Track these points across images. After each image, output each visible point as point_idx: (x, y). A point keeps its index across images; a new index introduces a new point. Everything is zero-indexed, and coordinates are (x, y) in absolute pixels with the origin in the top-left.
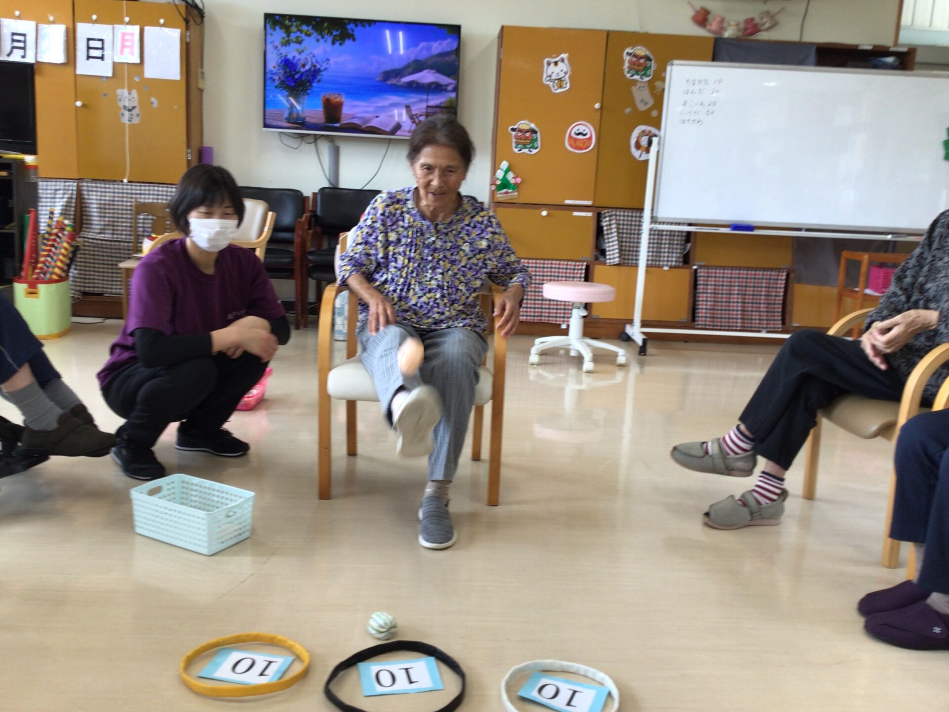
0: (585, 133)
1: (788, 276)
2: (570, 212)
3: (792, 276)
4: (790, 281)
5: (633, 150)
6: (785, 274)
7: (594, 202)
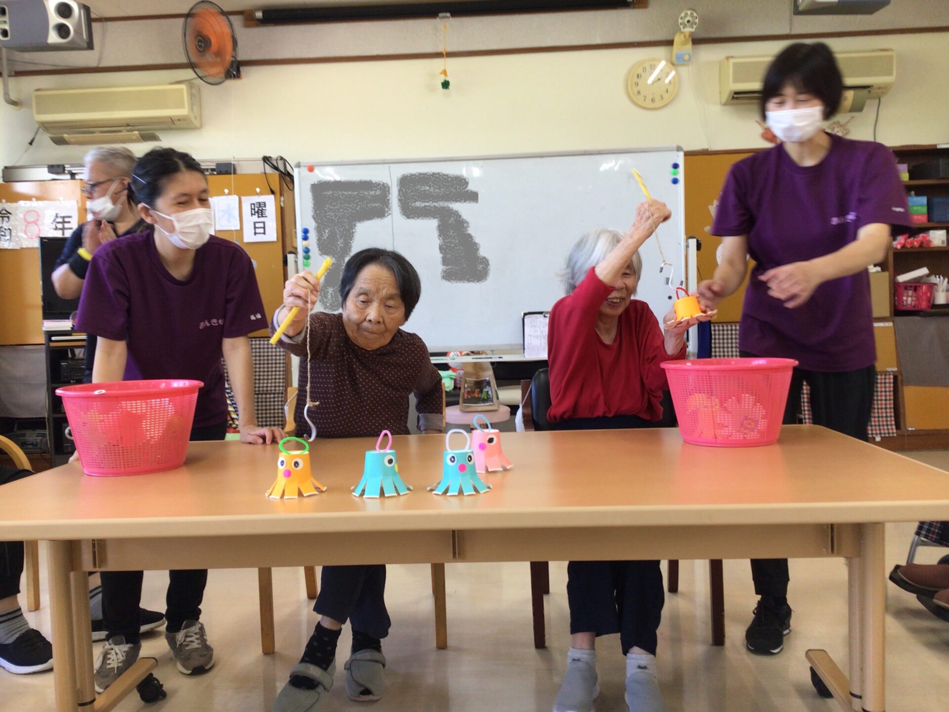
1: (895, 378)
3: (899, 378)
4: (899, 384)
6: (892, 377)
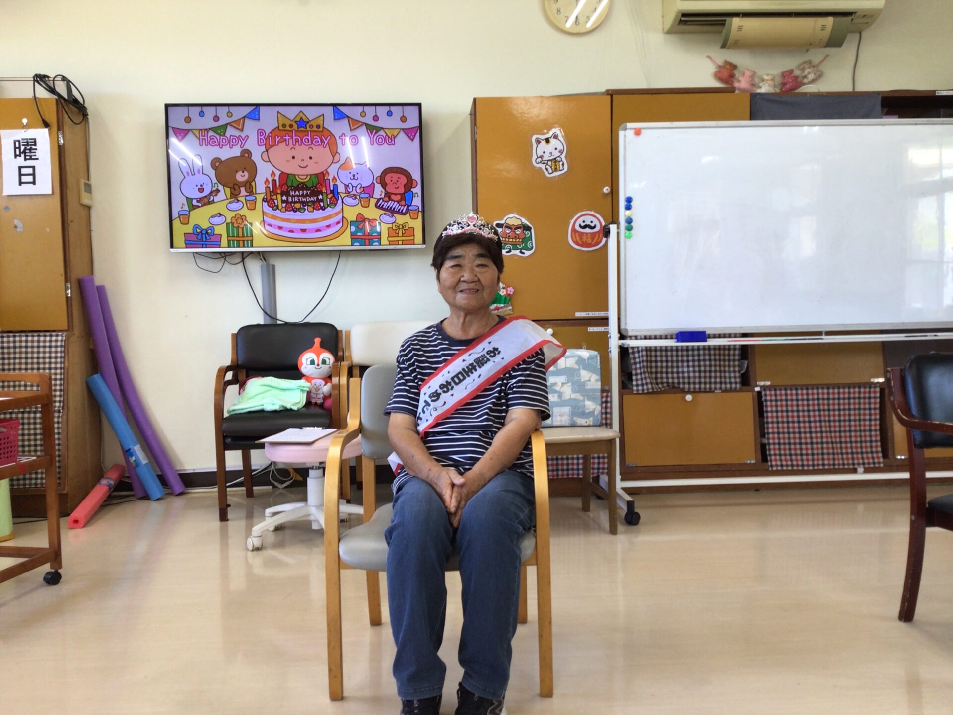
0: (592, 225)
1: (882, 391)
2: (583, 328)
3: (887, 391)
4: (887, 399)
6: (878, 390)
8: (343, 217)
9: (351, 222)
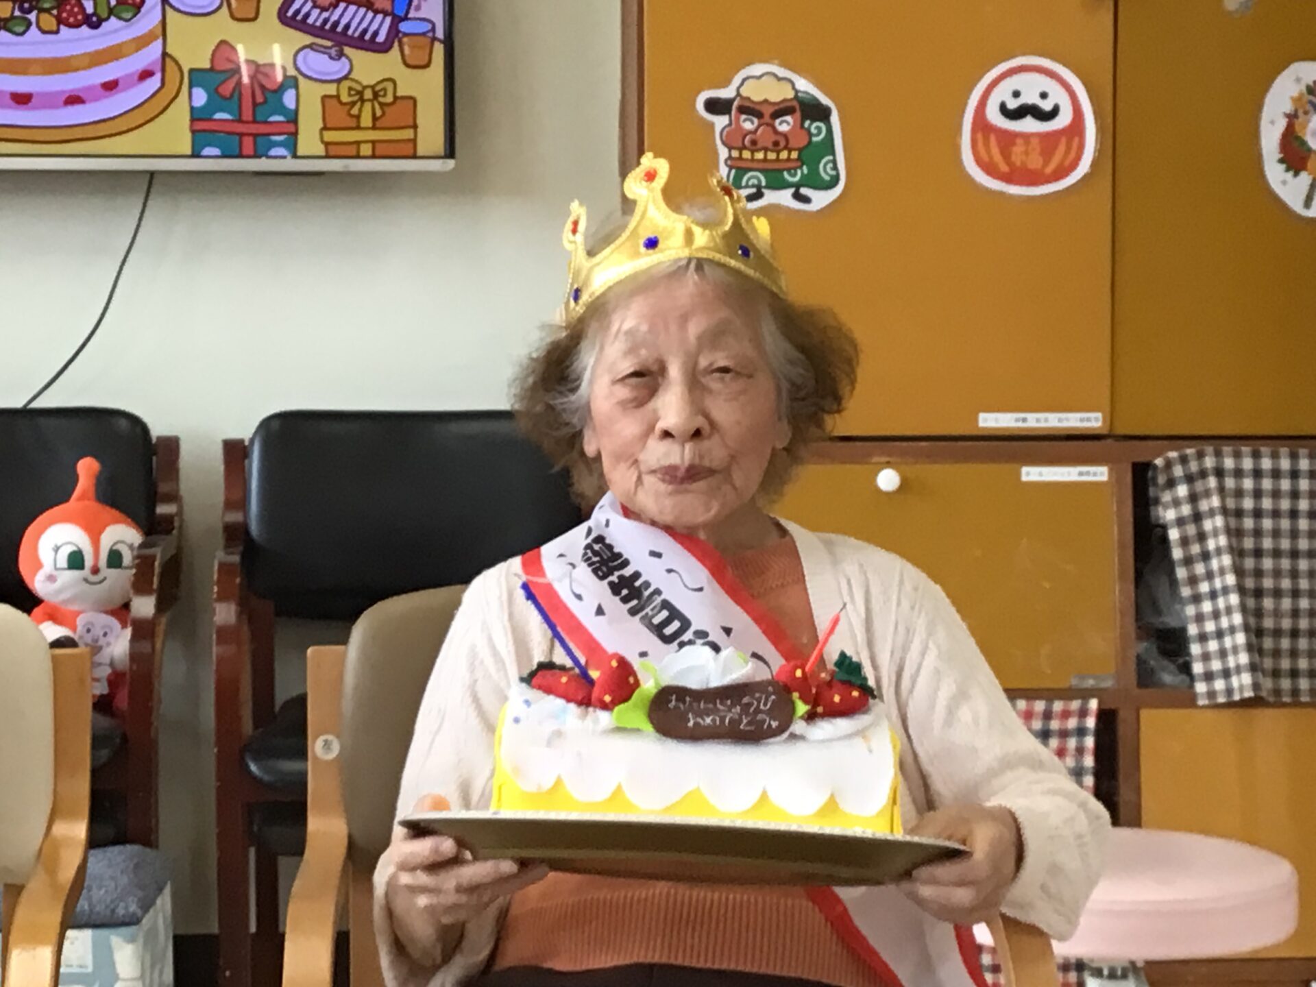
0: (1047, 106)
2: (1006, 468)
5: (1275, 173)
7: (1111, 418)
8: (165, 55)
9: (192, 71)
